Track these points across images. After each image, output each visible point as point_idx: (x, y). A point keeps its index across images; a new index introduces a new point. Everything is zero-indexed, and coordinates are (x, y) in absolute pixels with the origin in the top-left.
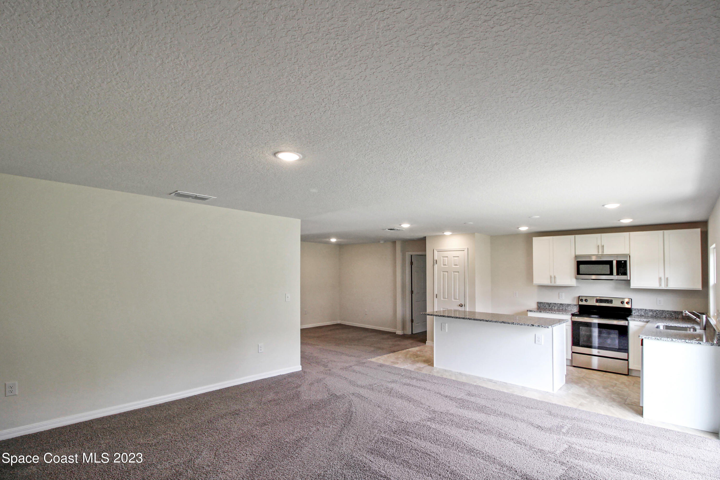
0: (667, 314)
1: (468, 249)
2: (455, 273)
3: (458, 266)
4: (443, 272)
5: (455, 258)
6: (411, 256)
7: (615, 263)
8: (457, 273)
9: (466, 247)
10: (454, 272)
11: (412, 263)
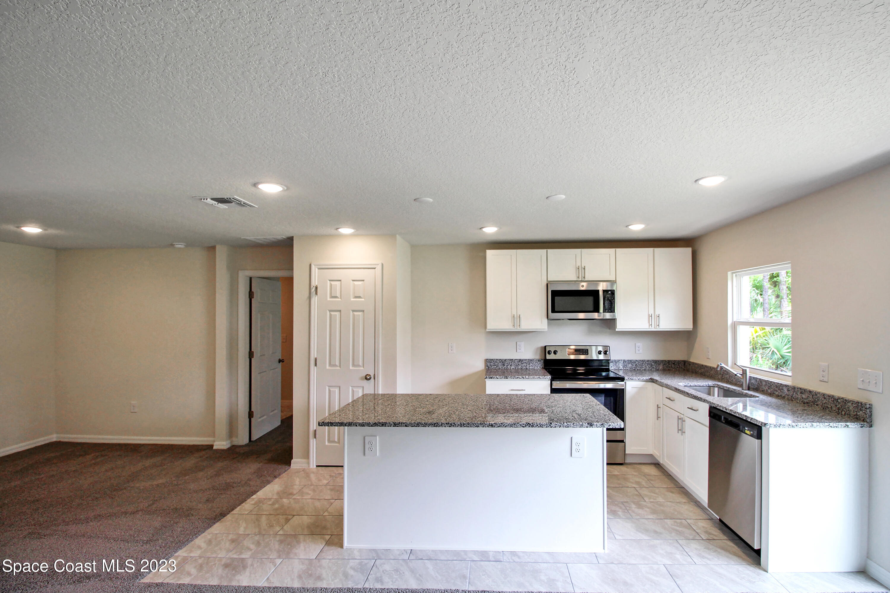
0: (648, 364)
1: (382, 265)
2: (356, 313)
3: (363, 300)
4: (330, 311)
5: (356, 283)
6: (251, 279)
7: (601, 293)
8: (360, 313)
9: (379, 262)
10: (353, 311)
11: (251, 295)
